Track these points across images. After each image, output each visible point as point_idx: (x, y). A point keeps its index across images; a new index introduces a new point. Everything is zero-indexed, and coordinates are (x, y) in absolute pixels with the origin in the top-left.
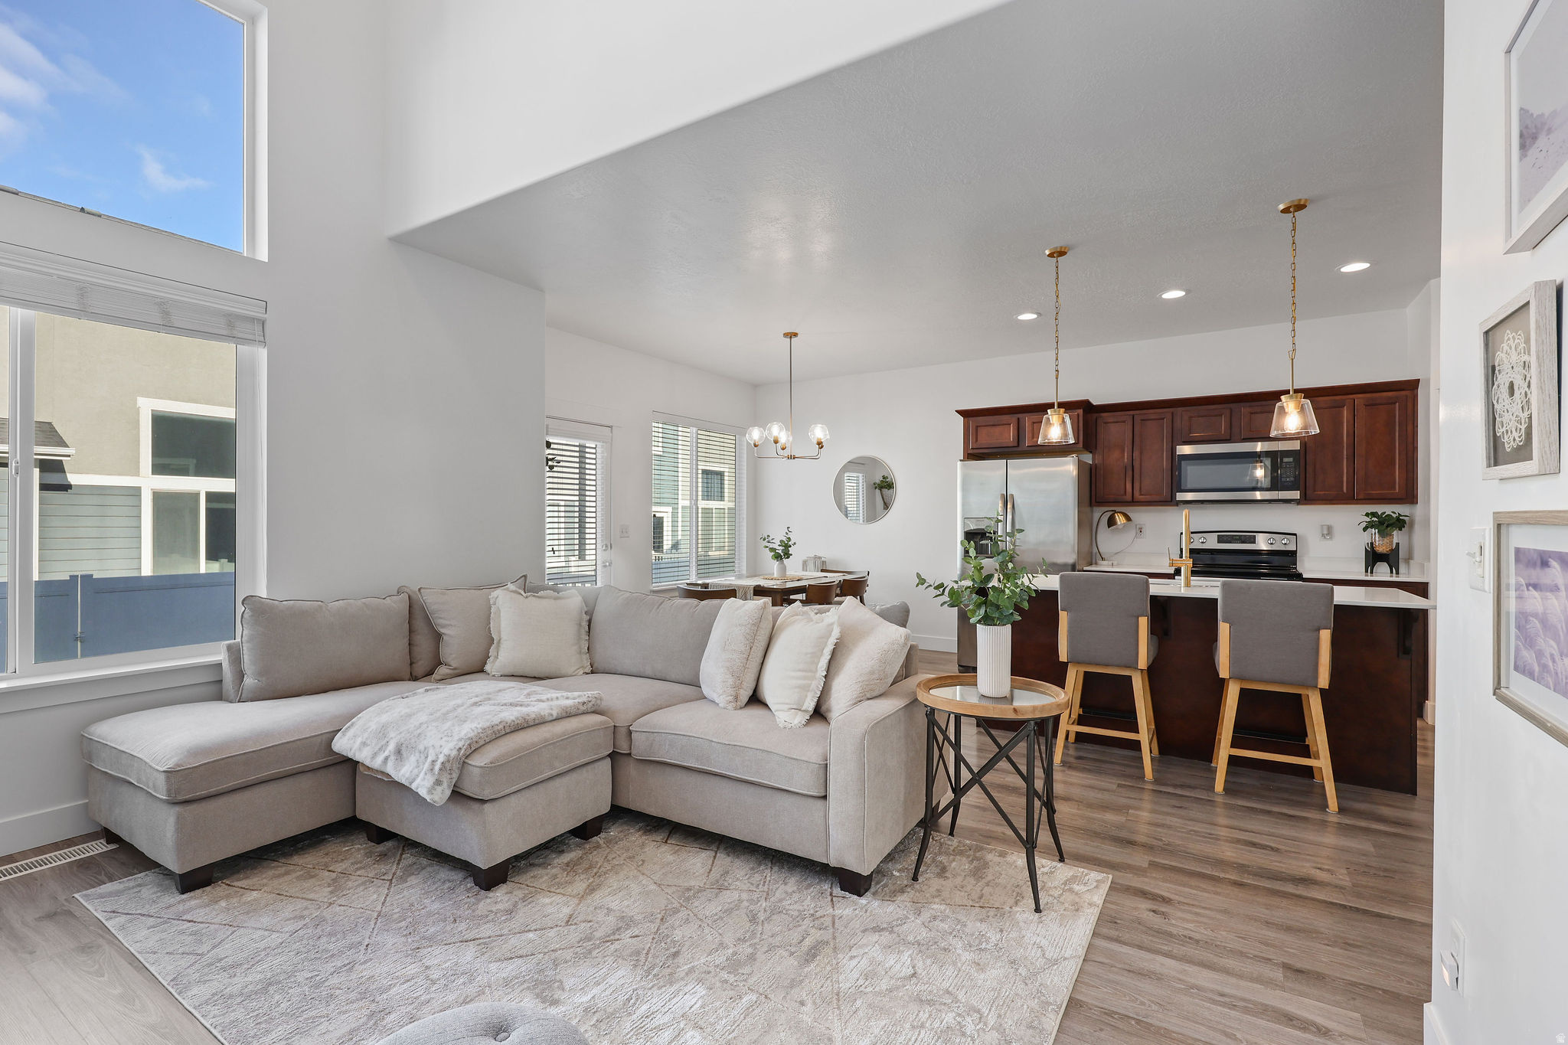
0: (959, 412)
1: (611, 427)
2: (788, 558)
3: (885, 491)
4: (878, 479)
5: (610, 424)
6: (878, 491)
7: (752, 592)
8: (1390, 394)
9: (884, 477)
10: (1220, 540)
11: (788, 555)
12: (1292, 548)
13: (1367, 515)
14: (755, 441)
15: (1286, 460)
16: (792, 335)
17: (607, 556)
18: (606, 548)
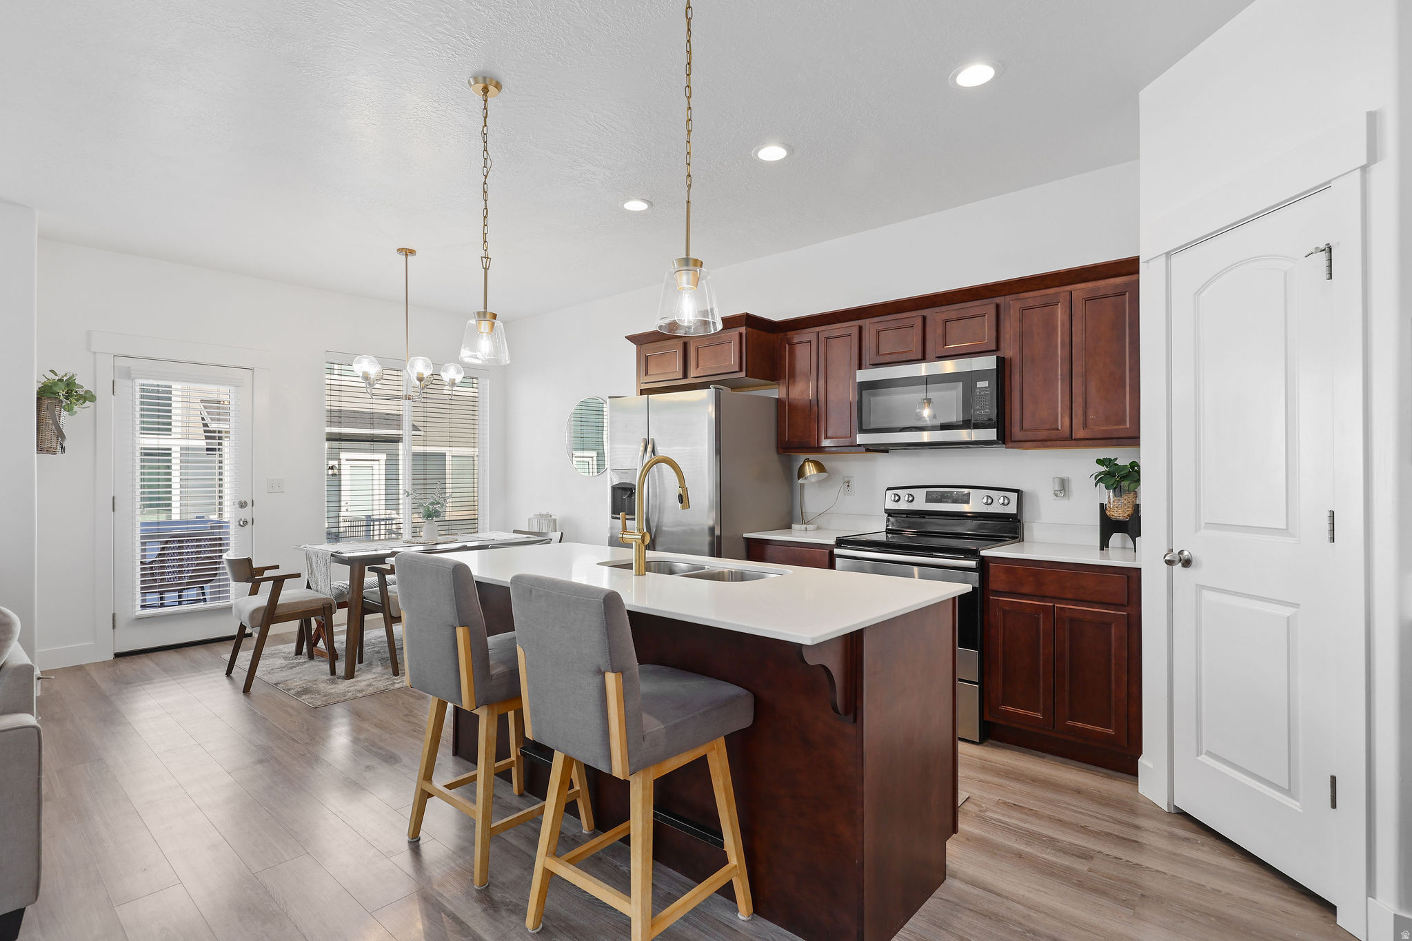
1: (252, 370)
5: (251, 367)
8: (1119, 280)
10: (930, 499)
12: (1012, 509)
13: (1100, 462)
15: (980, 384)
16: (408, 252)
17: (246, 514)
18: (243, 505)
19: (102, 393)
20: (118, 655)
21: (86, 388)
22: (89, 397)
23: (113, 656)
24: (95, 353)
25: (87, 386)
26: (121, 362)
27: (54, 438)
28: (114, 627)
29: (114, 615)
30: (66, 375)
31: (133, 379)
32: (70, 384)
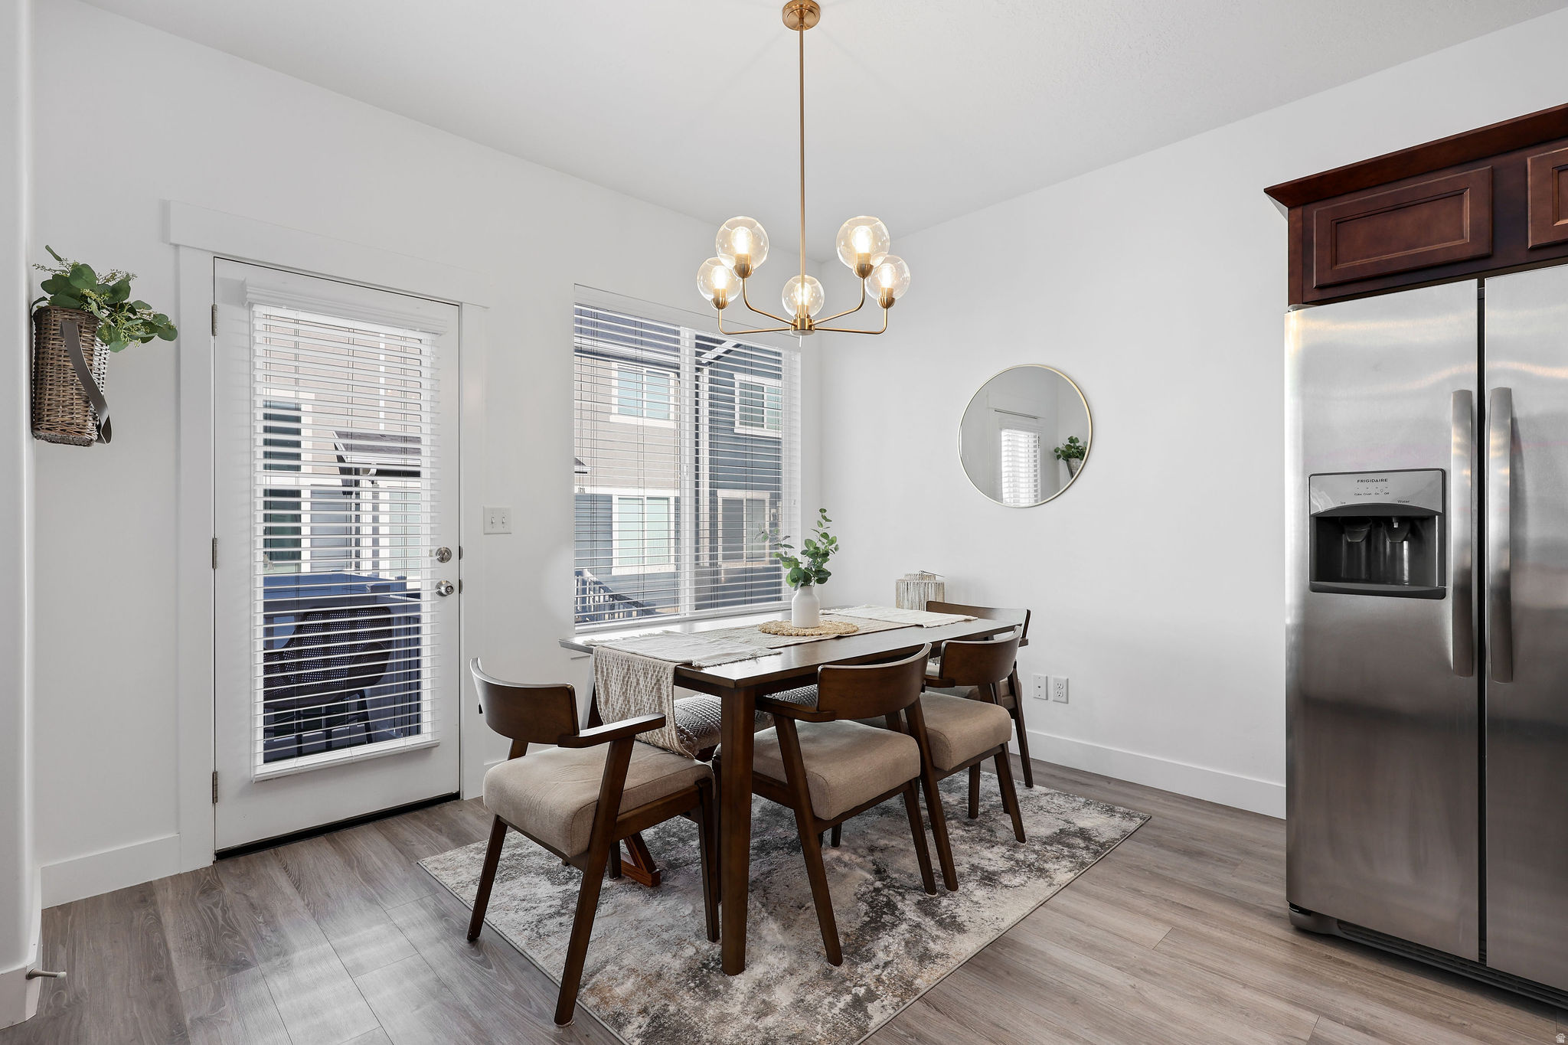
0: (1275, 192)
1: (459, 305)
2: (821, 581)
3: (1074, 461)
4: (1062, 442)
5: (456, 297)
6: (1062, 463)
7: (670, 679)
9: (1071, 440)
11: (822, 577)
14: (716, 292)
17: (448, 572)
18: (444, 556)
19: (191, 322)
20: (222, 855)
21: (157, 309)
22: (159, 328)
23: (213, 858)
24: (177, 246)
25: (160, 306)
26: (226, 270)
27: (78, 405)
28: (215, 799)
29: (215, 775)
30: (113, 276)
31: (251, 305)
32: (117, 295)
